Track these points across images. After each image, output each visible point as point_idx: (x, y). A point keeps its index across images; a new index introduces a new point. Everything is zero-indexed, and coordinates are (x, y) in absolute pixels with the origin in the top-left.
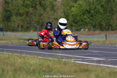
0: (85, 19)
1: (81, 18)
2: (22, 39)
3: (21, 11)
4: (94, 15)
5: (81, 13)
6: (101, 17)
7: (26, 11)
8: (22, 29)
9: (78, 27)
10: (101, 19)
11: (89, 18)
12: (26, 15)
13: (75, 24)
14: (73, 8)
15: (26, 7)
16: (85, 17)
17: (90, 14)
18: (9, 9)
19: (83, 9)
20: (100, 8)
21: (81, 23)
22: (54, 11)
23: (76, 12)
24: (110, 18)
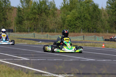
0: (77, 24)
1: (74, 23)
2: (20, 39)
3: (30, 17)
4: (83, 20)
5: (74, 19)
6: (88, 22)
7: (33, 17)
8: (30, 30)
9: (71, 29)
10: (88, 24)
11: (79, 23)
12: (34, 20)
13: (69, 27)
14: (68, 15)
15: (33, 14)
16: (77, 22)
17: (81, 20)
18: (22, 15)
19: (75, 17)
20: (88, 16)
21: (74, 26)
22: (55, 17)
23: (70, 19)
24: (95, 23)
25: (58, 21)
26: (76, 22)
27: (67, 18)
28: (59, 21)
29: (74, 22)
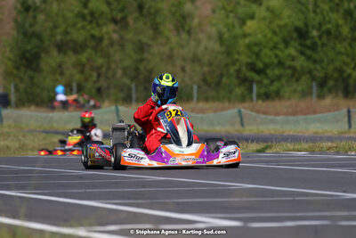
0: (293, 59)
1: (276, 56)
3: (78, 35)
4: (319, 43)
5: (276, 39)
6: (343, 50)
7: (93, 36)
9: (267, 86)
10: (344, 58)
11: (302, 53)
12: (95, 49)
13: (257, 77)
14: (249, 23)
15: (91, 22)
18: (37, 28)
19: (285, 26)
20: (341, 21)
21: (277, 72)
22: (189, 32)
23: (260, 36)
25: (202, 48)
26: (287, 52)
27: (245, 36)
28: (206, 49)
29: (278, 52)
